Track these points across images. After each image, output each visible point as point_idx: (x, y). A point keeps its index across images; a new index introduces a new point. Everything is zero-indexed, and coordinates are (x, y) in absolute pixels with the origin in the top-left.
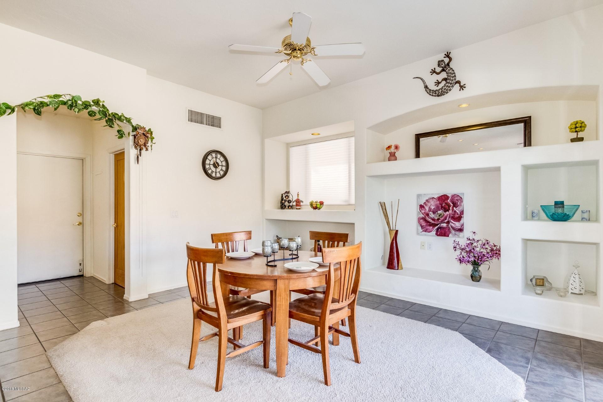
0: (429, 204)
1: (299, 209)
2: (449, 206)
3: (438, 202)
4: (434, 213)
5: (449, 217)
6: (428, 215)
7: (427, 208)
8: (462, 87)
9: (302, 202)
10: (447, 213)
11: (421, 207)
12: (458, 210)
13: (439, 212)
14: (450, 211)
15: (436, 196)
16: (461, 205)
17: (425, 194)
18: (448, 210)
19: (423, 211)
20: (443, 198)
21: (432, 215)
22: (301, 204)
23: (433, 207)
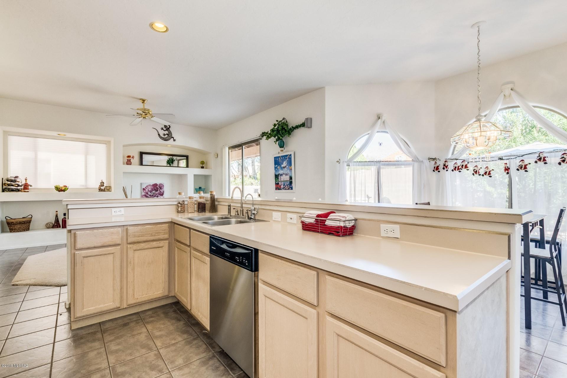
0: (148, 188)
1: (28, 192)
2: (158, 189)
3: (153, 187)
4: (150, 192)
5: (158, 194)
6: (147, 193)
7: (147, 190)
8: (174, 140)
9: (31, 186)
10: (157, 192)
11: (144, 189)
12: (162, 191)
13: (153, 192)
14: (158, 191)
15: (151, 184)
16: (163, 189)
17: (145, 183)
18: (157, 191)
19: (145, 192)
20: (155, 185)
21: (149, 193)
22: (30, 187)
23: (150, 190)
